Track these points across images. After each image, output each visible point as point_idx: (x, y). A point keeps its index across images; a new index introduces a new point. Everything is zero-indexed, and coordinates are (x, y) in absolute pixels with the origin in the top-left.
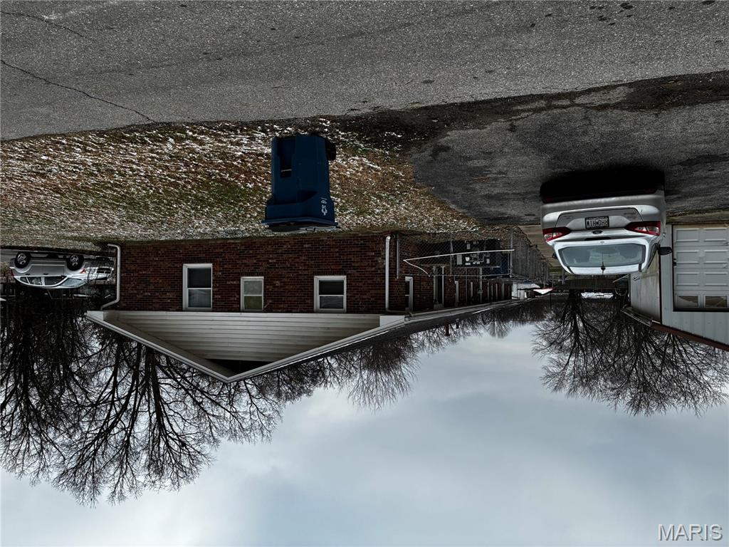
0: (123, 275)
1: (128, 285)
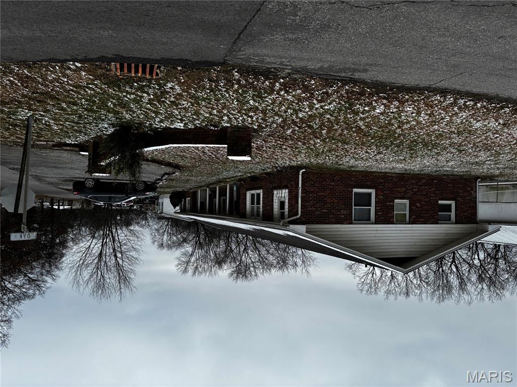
0: (303, 195)
1: (308, 204)
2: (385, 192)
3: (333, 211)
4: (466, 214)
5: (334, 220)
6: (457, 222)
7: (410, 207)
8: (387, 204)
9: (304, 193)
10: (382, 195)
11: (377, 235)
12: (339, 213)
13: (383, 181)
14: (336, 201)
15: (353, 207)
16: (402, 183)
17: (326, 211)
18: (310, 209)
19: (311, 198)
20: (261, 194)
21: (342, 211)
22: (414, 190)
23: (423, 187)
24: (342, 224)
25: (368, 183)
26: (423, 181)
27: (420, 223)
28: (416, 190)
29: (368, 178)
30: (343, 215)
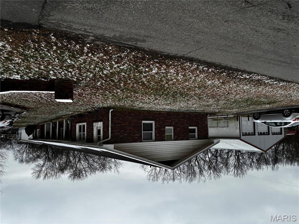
0: (112, 125)
1: (115, 131)
2: (160, 123)
3: (131, 135)
4: (203, 134)
5: (131, 140)
6: (198, 139)
7: (174, 131)
8: (161, 129)
9: (113, 124)
10: (158, 124)
11: (157, 148)
12: (134, 136)
13: (159, 116)
14: (132, 128)
15: (143, 132)
16: (169, 117)
17: (127, 135)
18: (117, 134)
19: (117, 127)
20: (86, 125)
21: (136, 134)
22: (176, 121)
23: (180, 119)
24: (136, 142)
25: (150, 117)
26: (180, 116)
27: (179, 140)
28: (177, 121)
29: (150, 115)
30: (136, 137)
